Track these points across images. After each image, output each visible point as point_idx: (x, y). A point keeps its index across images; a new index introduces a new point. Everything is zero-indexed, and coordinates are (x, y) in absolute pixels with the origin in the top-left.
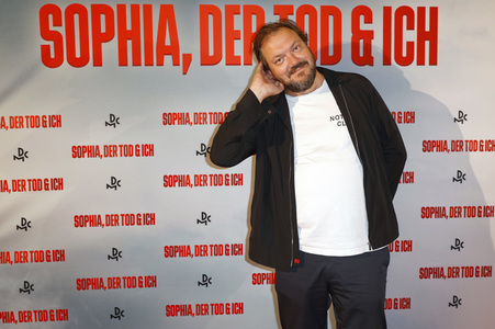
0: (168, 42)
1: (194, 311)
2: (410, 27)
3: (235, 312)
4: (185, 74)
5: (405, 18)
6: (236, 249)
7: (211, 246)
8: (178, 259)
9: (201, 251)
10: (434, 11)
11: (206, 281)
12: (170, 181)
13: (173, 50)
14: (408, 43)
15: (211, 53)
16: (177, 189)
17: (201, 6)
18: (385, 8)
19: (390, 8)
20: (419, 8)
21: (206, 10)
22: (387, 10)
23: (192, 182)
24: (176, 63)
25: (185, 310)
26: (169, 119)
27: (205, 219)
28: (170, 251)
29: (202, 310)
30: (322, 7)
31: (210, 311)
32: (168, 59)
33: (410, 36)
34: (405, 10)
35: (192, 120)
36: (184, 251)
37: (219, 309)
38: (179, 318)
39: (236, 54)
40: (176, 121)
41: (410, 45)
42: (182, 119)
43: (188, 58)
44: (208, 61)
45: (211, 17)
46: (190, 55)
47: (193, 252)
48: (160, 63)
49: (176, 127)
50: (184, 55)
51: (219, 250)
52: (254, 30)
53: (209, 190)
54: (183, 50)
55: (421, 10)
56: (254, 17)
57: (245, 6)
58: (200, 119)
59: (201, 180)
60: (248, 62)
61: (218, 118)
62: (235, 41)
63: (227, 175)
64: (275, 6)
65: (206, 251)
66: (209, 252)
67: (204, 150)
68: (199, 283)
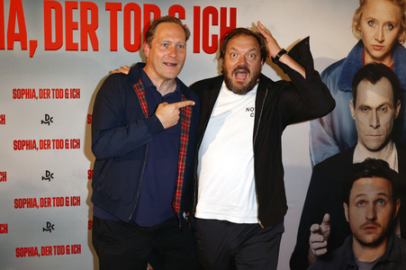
0: (17, 31)
1: (40, 252)
2: (215, 23)
3: (74, 252)
4: (31, 57)
5: (211, 15)
6: (75, 201)
7: (54, 198)
8: (26, 209)
9: (46, 202)
10: (233, 11)
11: (49, 227)
12: (19, 145)
13: (22, 37)
14: (213, 36)
15: (54, 40)
16: (25, 152)
17: (45, 2)
18: (195, 7)
19: (199, 8)
20: (222, 8)
21: (49, 5)
22: (197, 9)
23: (38, 146)
24: (24, 48)
25: (32, 252)
26: (18, 94)
27: (48, 176)
28: (19, 203)
29: (47, 251)
30: (145, 5)
31: (53, 252)
32: (17, 45)
33: (215, 30)
34: (210, 10)
35: (37, 95)
36: (31, 203)
37: (61, 250)
38: (27, 258)
39: (74, 42)
40: (24, 96)
41: (215, 37)
42: (29, 94)
43: (34, 44)
44: (50, 47)
45: (53, 11)
46: (36, 41)
47: (38, 203)
48: (11, 48)
49: (24, 101)
50: (31, 41)
51: (60, 202)
52: (89, 22)
53: (52, 152)
54: (30, 37)
55: (224, 10)
56: (89, 12)
57: (81, 3)
58: (45, 94)
59: (45, 144)
60: (84, 48)
61: (59, 94)
62: (74, 31)
63: (67, 140)
64: (107, 4)
65: (49, 203)
66: (52, 203)
67: (48, 120)
68: (44, 229)
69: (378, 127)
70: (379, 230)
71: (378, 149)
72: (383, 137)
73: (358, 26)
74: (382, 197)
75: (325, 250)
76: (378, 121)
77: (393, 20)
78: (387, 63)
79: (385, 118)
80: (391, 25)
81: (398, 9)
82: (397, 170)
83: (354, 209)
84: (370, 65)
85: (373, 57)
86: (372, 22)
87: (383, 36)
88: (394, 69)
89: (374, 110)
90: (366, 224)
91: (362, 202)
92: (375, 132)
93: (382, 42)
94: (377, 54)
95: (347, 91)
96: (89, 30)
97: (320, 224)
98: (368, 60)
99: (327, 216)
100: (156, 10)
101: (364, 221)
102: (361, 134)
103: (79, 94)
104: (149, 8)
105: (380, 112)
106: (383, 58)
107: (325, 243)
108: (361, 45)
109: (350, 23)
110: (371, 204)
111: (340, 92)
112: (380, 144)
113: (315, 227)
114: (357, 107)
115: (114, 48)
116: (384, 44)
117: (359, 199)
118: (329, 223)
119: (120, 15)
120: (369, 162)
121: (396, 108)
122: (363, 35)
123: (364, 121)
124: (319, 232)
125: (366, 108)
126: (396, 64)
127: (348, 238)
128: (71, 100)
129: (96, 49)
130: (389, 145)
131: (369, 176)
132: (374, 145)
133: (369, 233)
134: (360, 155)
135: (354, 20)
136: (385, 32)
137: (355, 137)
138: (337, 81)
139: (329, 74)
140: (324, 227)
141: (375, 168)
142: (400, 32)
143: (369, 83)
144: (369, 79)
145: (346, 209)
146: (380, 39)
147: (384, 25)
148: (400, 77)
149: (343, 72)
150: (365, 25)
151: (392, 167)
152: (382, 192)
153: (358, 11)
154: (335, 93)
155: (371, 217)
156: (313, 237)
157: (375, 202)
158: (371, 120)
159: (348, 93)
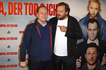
0: (1, 10)
1: (6, 67)
2: (52, 8)
3: (15, 66)
4: (5, 16)
5: (51, 6)
6: (16, 53)
7: (10, 53)
8: (3, 55)
9: (8, 54)
10: (57, 5)
12: (1, 39)
13: (3, 11)
14: (52, 11)
15: (11, 12)
16: (3, 41)
17: (9, 2)
19: (48, 4)
20: (54, 4)
21: (10, 3)
23: (6, 39)
24: (3, 14)
25: (4, 66)
26: (1, 26)
27: (9, 47)
28: (1, 54)
29: (8, 66)
30: (34, 3)
31: (10, 66)
32: (1, 13)
33: (52, 10)
35: (6, 26)
37: (12, 66)
38: (3, 68)
39: (16, 13)
40: (3, 26)
41: (52, 12)
42: (4, 26)
43: (6, 13)
44: (10, 14)
45: (11, 5)
46: (6, 12)
47: (6, 54)
50: (5, 12)
51: (12, 53)
52: (20, 8)
53: (10, 41)
54: (5, 11)
55: (54, 5)
56: (20, 5)
57: (18, 3)
58: (8, 26)
59: (8, 39)
60: (19, 14)
61: (12, 26)
62: (16, 10)
63: (14, 38)
64: (24, 3)
65: (9, 54)
66: (10, 54)
67: (9, 32)
68: (8, 61)
69: (93, 34)
70: (94, 61)
71: (94, 40)
72: (95, 37)
73: (88, 9)
74: (95, 52)
75: (80, 66)
76: (94, 33)
77: (97, 7)
78: (96, 18)
79: (95, 32)
80: (96, 9)
81: (98, 5)
82: (98, 45)
83: (87, 55)
84: (91, 19)
85: (92, 17)
86: (92, 8)
87: (95, 12)
88: (97, 20)
89: (93, 30)
90: (91, 59)
91: (89, 54)
92: (93, 36)
93: (94, 13)
94: (93, 16)
95: (85, 25)
96: (20, 10)
97: (79, 59)
98: (91, 18)
99: (80, 57)
100: (37, 5)
101: (90, 58)
102: (89, 36)
103: (17, 26)
104: (35, 4)
105: (94, 31)
106: (95, 17)
107: (80, 64)
108: (89, 14)
109: (86, 8)
110: (92, 54)
111: (84, 26)
112: (94, 39)
113: (77, 60)
114: (88, 29)
115: (26, 14)
116: (95, 14)
117: (89, 53)
118: (81, 59)
119: (28, 6)
120: (91, 43)
121: (98, 30)
122: (90, 11)
123: (90, 33)
124: (79, 61)
125: (90, 30)
126: (98, 19)
127: (86, 63)
128: (15, 27)
129: (22, 14)
130: (96, 39)
131: (91, 47)
132: (92, 39)
133: (91, 62)
134: (89, 42)
135: (87, 7)
136: (95, 11)
137: (88, 37)
138: (83, 23)
139: (81, 21)
140: (80, 60)
141: (93, 45)
142: (99, 11)
143: (91, 23)
144: (91, 22)
145: (85, 55)
146: (94, 12)
147: (95, 9)
148: (99, 22)
149: (85, 21)
150: (90, 9)
151: (97, 45)
152: (95, 51)
153: (88, 5)
154: (83, 26)
155: (92, 57)
156: (77, 63)
157: (93, 54)
158: (92, 33)
159: (86, 26)
